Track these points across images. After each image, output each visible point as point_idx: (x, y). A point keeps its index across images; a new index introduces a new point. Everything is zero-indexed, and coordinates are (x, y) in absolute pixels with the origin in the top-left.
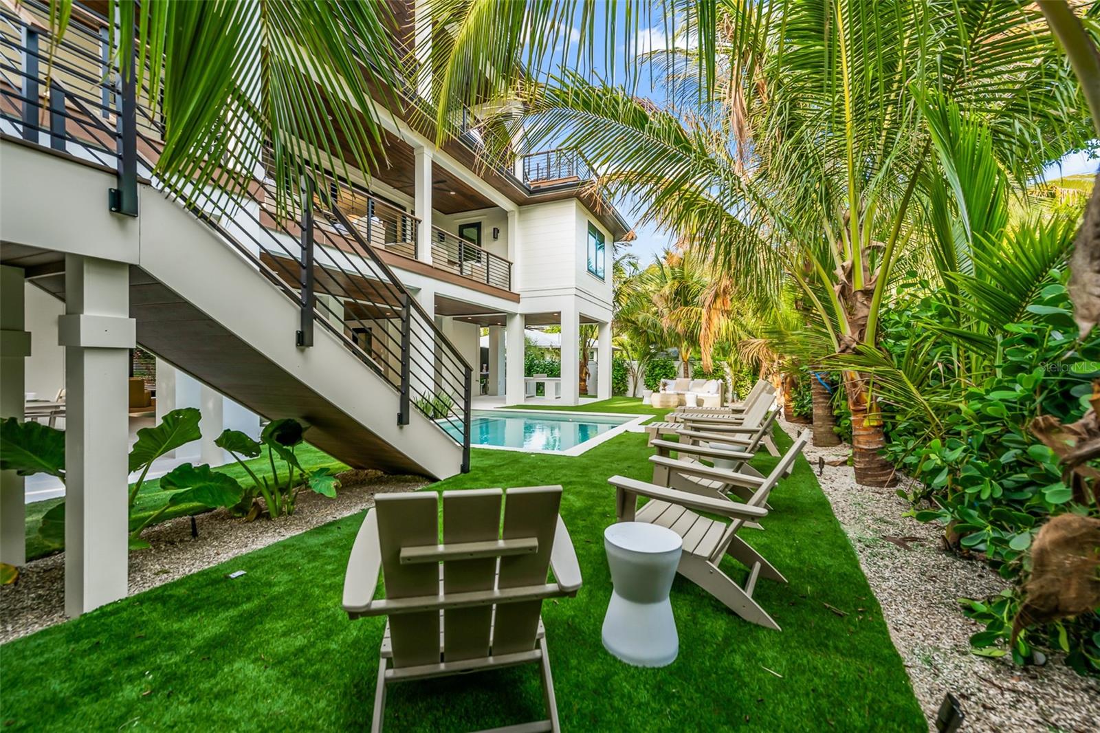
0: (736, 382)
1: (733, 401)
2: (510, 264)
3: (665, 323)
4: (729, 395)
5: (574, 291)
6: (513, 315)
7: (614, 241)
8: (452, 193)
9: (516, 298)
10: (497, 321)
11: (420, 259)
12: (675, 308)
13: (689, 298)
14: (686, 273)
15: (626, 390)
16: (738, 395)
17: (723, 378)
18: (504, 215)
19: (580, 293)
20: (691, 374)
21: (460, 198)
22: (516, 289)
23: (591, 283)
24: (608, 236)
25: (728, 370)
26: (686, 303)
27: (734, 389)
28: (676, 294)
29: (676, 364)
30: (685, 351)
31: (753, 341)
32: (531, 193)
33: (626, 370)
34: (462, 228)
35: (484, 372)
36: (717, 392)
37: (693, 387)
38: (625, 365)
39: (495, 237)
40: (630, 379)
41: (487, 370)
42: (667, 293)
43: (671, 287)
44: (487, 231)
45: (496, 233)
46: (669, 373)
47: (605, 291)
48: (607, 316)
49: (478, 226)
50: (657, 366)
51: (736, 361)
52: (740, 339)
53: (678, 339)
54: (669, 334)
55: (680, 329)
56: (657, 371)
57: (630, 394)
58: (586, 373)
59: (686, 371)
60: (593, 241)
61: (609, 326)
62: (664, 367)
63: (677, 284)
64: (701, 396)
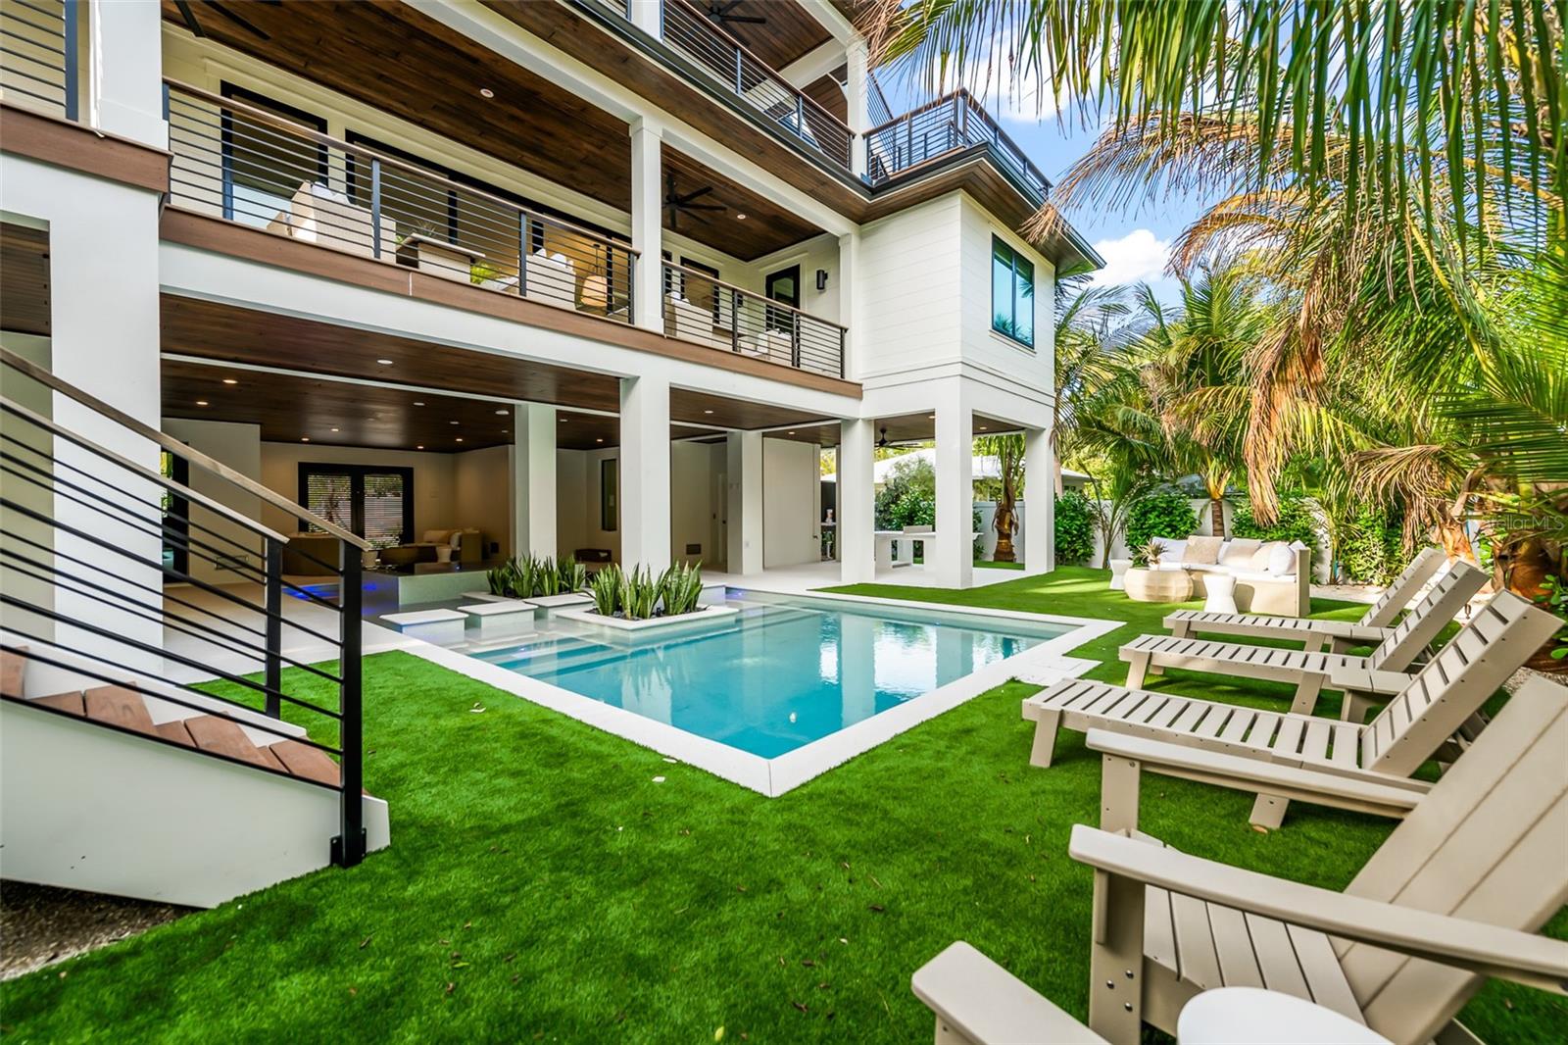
0: (1342, 542)
1: (1334, 582)
2: (844, 330)
3: (1168, 426)
4: (1325, 569)
5: (959, 369)
6: (850, 422)
7: (1057, 275)
8: (741, 217)
9: (855, 391)
10: (826, 433)
11: (638, 324)
12: (1188, 390)
13: (1222, 371)
14: (1215, 321)
15: (1090, 554)
16: (1347, 569)
17: (1307, 535)
18: (834, 245)
19: (971, 372)
20: (1228, 525)
21: (757, 226)
22: (853, 375)
23: (1003, 353)
24: (1042, 268)
25: (1321, 516)
26: (1217, 381)
27: (1336, 555)
28: (1192, 364)
29: (1196, 506)
30: (1215, 477)
31: (1389, 451)
32: (873, 192)
33: (1091, 516)
34: (771, 279)
35: (829, 522)
36: (1290, 570)
37: (1228, 553)
38: (1088, 507)
39: (821, 287)
40: (1098, 534)
41: (834, 520)
42: (1172, 362)
43: (1181, 350)
44: (807, 279)
45: (822, 278)
46: (1178, 525)
47: (1038, 369)
48: (1040, 416)
49: (794, 273)
50: (1154, 508)
51: (1341, 498)
52: (1351, 448)
53: (1196, 457)
54: (1179, 447)
55: (1200, 431)
56: (1152, 519)
57: (1097, 562)
58: (1011, 523)
59: (1218, 518)
60: (1004, 273)
61: (1046, 436)
62: (1168, 511)
63: (1194, 344)
64: (1244, 578)
